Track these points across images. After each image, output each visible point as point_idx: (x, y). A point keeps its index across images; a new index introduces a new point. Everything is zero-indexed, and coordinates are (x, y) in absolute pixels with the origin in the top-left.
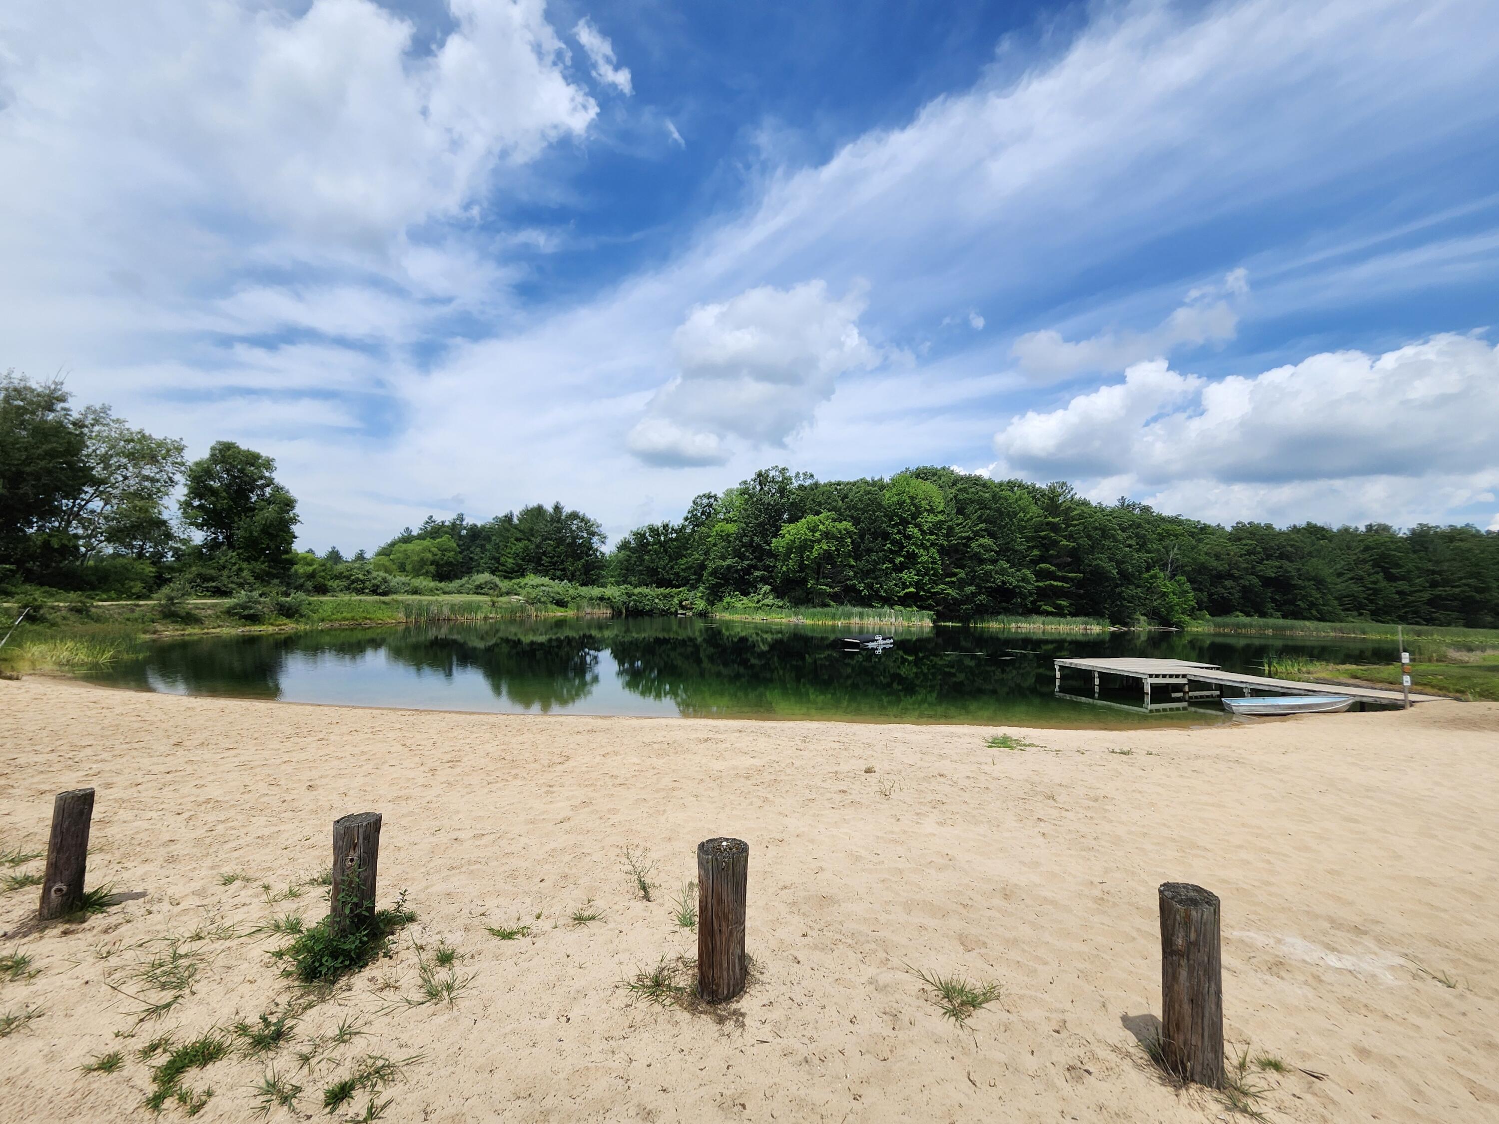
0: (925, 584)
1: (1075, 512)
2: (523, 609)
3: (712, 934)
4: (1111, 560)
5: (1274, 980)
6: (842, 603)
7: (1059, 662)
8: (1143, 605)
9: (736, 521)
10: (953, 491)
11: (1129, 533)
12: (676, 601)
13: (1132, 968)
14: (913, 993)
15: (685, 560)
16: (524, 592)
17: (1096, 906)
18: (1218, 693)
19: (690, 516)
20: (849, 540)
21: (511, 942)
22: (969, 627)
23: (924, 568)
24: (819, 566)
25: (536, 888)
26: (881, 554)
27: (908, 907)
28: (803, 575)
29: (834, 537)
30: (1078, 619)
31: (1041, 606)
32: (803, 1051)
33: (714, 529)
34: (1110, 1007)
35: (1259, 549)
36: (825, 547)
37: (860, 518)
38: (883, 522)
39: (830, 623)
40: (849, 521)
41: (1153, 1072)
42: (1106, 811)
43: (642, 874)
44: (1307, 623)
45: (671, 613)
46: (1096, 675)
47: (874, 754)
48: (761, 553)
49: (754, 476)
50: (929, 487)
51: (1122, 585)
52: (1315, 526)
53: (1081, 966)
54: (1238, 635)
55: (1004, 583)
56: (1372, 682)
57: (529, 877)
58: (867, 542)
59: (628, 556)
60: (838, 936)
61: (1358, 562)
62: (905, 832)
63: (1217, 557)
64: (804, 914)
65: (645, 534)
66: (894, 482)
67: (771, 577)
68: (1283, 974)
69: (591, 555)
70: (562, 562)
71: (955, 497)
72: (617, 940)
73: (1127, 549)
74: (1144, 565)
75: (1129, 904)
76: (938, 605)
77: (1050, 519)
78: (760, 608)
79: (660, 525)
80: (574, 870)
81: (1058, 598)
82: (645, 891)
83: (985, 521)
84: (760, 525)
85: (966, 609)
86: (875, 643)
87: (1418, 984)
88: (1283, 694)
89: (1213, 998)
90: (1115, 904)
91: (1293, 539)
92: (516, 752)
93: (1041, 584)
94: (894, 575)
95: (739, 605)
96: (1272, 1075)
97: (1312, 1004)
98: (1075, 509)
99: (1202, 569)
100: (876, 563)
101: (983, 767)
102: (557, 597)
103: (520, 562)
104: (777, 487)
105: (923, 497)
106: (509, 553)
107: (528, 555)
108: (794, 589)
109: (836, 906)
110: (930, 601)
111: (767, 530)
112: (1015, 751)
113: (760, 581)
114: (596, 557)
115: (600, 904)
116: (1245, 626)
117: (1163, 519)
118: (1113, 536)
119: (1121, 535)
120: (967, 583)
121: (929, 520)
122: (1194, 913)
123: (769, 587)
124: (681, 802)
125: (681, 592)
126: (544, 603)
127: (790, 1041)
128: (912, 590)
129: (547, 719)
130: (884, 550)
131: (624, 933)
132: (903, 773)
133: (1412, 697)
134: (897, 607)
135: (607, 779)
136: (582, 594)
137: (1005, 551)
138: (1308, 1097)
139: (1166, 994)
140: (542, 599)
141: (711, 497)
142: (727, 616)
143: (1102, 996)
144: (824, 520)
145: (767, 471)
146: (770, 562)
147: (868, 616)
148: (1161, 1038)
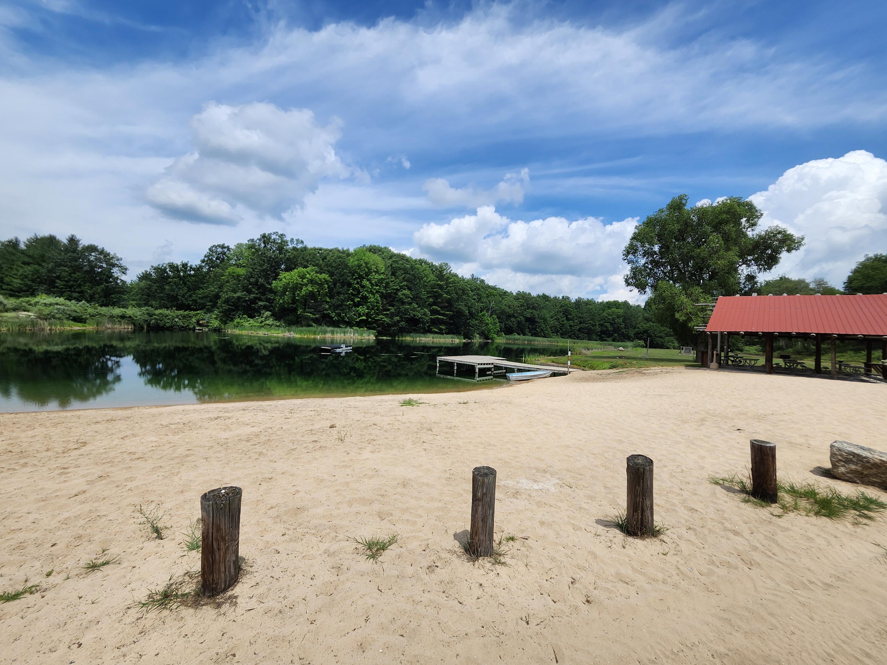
0: (372, 315)
1: (451, 280)
2: (33, 324)
3: (212, 552)
4: (466, 306)
5: (514, 500)
6: (320, 325)
7: (439, 358)
8: (478, 329)
9: (244, 266)
10: (390, 261)
11: (475, 292)
12: (194, 320)
13: (460, 509)
14: (350, 552)
15: (202, 291)
16: (36, 309)
17: (446, 482)
18: (505, 371)
19: (206, 259)
20: (326, 286)
21: (17, 601)
22: (395, 340)
23: (371, 305)
24: (306, 301)
25: (47, 552)
26: (346, 296)
27: (350, 503)
28: (295, 306)
29: (316, 283)
30: (449, 336)
31: (432, 329)
32: (279, 606)
33: (227, 271)
34: (449, 531)
35: (525, 304)
36: (310, 289)
37: (334, 273)
38: (348, 276)
39: (313, 337)
40: (327, 274)
41: (465, 557)
42: (454, 433)
43: (155, 522)
44: (539, 338)
45: (190, 329)
46: (455, 364)
47: (336, 416)
48: (264, 290)
49: (259, 237)
50: (376, 258)
51: (470, 319)
52: (545, 295)
53: (437, 514)
54: (515, 344)
55: (414, 315)
56: (558, 364)
57: (39, 545)
58: (338, 287)
59: (150, 285)
60: (306, 530)
61: (558, 312)
62: (351, 460)
63: (509, 307)
64: (284, 522)
65: (165, 269)
66: (356, 252)
67: (272, 306)
68: (518, 497)
69: (111, 282)
70: (80, 286)
71: (391, 265)
72: (131, 574)
73: (473, 301)
74: (480, 309)
75: (461, 478)
76: (378, 327)
77: (439, 282)
78: (263, 326)
79: (179, 263)
80: (88, 531)
81: (441, 324)
82: (158, 533)
83: (406, 281)
84: (263, 271)
85: (394, 330)
86: (341, 349)
87: (561, 489)
88: (529, 371)
89: (491, 517)
90: (455, 479)
91: (537, 301)
92: (24, 445)
93: (433, 317)
94: (354, 308)
95: (246, 324)
96: (511, 543)
97: (527, 508)
98: (451, 278)
99: (503, 312)
100: (343, 301)
101: (398, 417)
102: (74, 314)
103: (29, 283)
104: (277, 246)
105: (373, 263)
106: (16, 275)
107: (38, 277)
108: (288, 315)
109: (306, 512)
110: (374, 325)
111: (269, 275)
112: (414, 407)
113: (263, 309)
114: (117, 284)
115: (114, 551)
116: (517, 340)
117: (489, 287)
118: (467, 293)
119: (471, 294)
120: (395, 315)
121: (376, 277)
122: (486, 480)
123: (270, 313)
124: (194, 463)
125: (198, 314)
126: (59, 319)
127: (271, 603)
128: (364, 318)
129: (64, 414)
130: (348, 293)
131: (137, 567)
132: (353, 426)
133: (570, 370)
134: (355, 328)
135: (125, 455)
136: (102, 312)
137: (416, 298)
138: (523, 549)
139: (472, 520)
140: (57, 316)
141: (225, 247)
142: (237, 332)
143: (446, 527)
144: (310, 272)
145: (270, 234)
146: (271, 296)
147: (337, 333)
148: (469, 541)
